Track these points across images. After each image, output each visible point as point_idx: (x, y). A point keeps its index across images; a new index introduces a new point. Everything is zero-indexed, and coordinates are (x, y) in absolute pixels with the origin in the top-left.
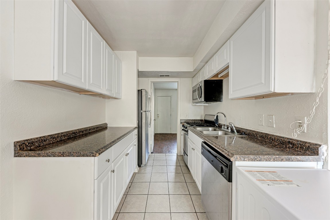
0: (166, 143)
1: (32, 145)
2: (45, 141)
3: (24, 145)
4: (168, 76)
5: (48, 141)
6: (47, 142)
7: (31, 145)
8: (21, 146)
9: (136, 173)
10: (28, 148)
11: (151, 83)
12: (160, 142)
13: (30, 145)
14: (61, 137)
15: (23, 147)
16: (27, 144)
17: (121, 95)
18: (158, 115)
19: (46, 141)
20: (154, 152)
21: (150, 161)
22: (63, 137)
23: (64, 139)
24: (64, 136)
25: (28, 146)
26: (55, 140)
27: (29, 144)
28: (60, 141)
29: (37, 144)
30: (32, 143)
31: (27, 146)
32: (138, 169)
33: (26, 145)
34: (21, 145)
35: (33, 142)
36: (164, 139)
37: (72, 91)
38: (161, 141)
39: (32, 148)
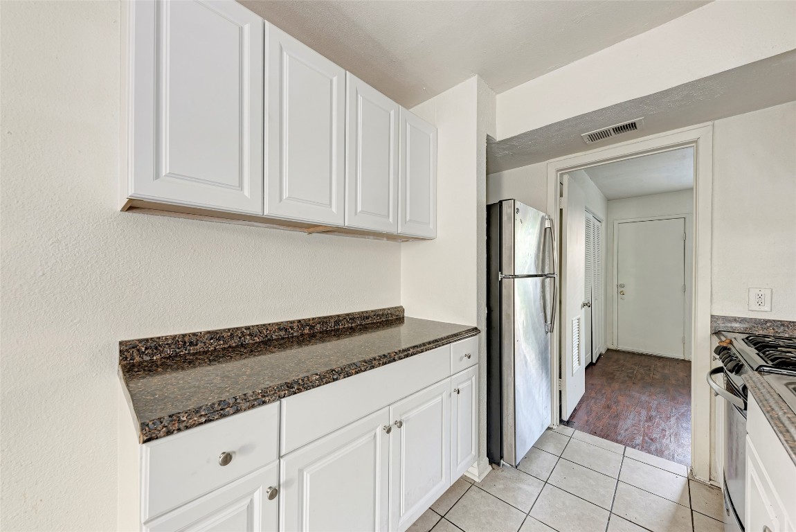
0: (644, 398)
1: (155, 351)
2: (191, 344)
3: (135, 350)
4: (633, 126)
5: (200, 344)
6: (198, 347)
7: (153, 351)
8: (125, 353)
9: (473, 483)
10: (145, 357)
11: (562, 175)
12: (616, 385)
13: (150, 351)
14: (240, 338)
15: (132, 355)
16: (143, 349)
17: (431, 227)
18: (622, 286)
19: (196, 345)
20: (575, 424)
21: (544, 455)
22: (248, 337)
23: (251, 341)
24: (250, 335)
25: (146, 354)
26: (223, 344)
27: (146, 349)
28: (237, 346)
29: (169, 351)
30: (156, 348)
31: (140, 353)
32: (486, 474)
33: (138, 350)
34: (127, 351)
35: (159, 345)
36: (642, 379)
37: (282, 227)
38: (624, 382)
39: (155, 358)
